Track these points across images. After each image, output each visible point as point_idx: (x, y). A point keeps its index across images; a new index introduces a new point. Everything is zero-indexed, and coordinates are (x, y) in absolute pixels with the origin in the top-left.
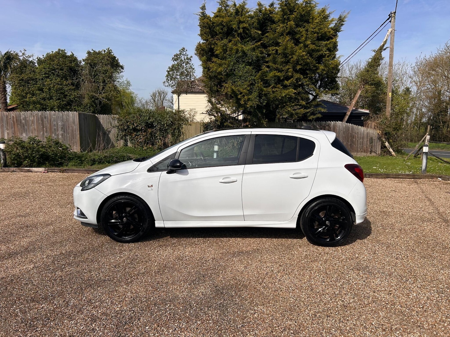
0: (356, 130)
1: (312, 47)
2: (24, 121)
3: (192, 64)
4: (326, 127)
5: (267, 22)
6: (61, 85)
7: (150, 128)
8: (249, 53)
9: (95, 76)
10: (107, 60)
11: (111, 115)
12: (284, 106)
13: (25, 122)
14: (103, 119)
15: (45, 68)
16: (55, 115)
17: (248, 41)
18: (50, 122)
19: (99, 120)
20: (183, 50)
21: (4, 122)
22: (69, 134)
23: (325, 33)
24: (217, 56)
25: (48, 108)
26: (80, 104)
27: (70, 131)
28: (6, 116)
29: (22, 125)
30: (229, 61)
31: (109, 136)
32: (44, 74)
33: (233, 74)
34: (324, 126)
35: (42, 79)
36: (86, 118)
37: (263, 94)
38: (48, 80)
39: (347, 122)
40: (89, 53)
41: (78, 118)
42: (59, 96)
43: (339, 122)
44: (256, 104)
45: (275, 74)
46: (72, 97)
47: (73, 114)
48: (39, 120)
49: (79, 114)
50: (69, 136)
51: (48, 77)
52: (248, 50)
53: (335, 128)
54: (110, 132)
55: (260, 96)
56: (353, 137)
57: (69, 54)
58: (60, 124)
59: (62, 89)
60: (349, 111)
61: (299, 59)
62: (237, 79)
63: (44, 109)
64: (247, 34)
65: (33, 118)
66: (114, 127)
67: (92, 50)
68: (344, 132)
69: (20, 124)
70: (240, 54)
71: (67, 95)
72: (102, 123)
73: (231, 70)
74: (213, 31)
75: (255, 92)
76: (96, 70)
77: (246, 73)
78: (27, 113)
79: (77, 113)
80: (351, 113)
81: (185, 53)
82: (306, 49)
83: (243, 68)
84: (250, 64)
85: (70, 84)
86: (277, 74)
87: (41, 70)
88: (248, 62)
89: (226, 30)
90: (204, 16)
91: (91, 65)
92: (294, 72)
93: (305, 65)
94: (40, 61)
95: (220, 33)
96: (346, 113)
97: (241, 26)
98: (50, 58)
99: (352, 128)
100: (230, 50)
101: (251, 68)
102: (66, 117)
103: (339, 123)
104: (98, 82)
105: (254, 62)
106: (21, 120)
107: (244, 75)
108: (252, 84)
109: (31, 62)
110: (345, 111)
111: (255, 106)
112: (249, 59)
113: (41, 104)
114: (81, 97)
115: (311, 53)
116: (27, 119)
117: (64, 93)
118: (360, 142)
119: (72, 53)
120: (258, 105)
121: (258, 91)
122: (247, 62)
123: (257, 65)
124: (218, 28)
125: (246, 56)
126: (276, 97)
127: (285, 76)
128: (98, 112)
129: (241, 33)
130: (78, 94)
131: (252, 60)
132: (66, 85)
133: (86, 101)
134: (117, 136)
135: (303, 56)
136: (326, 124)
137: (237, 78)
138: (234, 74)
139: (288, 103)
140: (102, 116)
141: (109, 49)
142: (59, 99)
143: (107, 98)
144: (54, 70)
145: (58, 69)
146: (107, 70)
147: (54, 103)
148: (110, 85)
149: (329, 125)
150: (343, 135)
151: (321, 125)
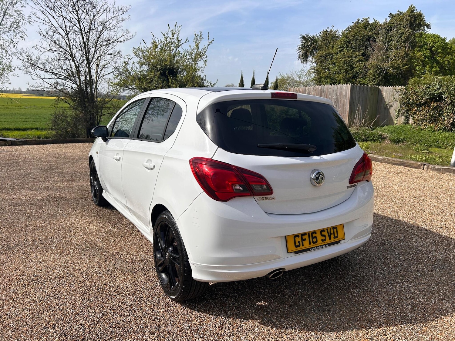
6: (351, 57)
7: (436, 101)
9: (389, 42)
10: (407, 20)
14: (386, 91)
16: (331, 89)
18: (327, 95)
19: (382, 93)
22: (340, 108)
25: (337, 82)
27: (341, 105)
31: (390, 111)
36: (363, 91)
40: (392, 16)
41: (350, 90)
46: (357, 69)
47: (346, 87)
49: (353, 87)
50: (340, 111)
51: (341, 51)
54: (391, 106)
57: (371, 21)
58: (334, 97)
59: (351, 61)
63: (334, 83)
65: (314, 92)
66: (396, 101)
67: (398, 11)
72: (384, 96)
76: (390, 36)
85: (360, 55)
91: (386, 30)
102: (340, 90)
113: (331, 79)
117: (351, 66)
119: (375, 20)
128: (382, 83)
130: (365, 65)
132: (356, 57)
134: (399, 112)
140: (385, 88)
141: (412, 6)
142: (346, 72)
143: (393, 66)
144: (349, 42)
145: (353, 40)
146: (403, 33)
147: (341, 76)
148: (400, 51)
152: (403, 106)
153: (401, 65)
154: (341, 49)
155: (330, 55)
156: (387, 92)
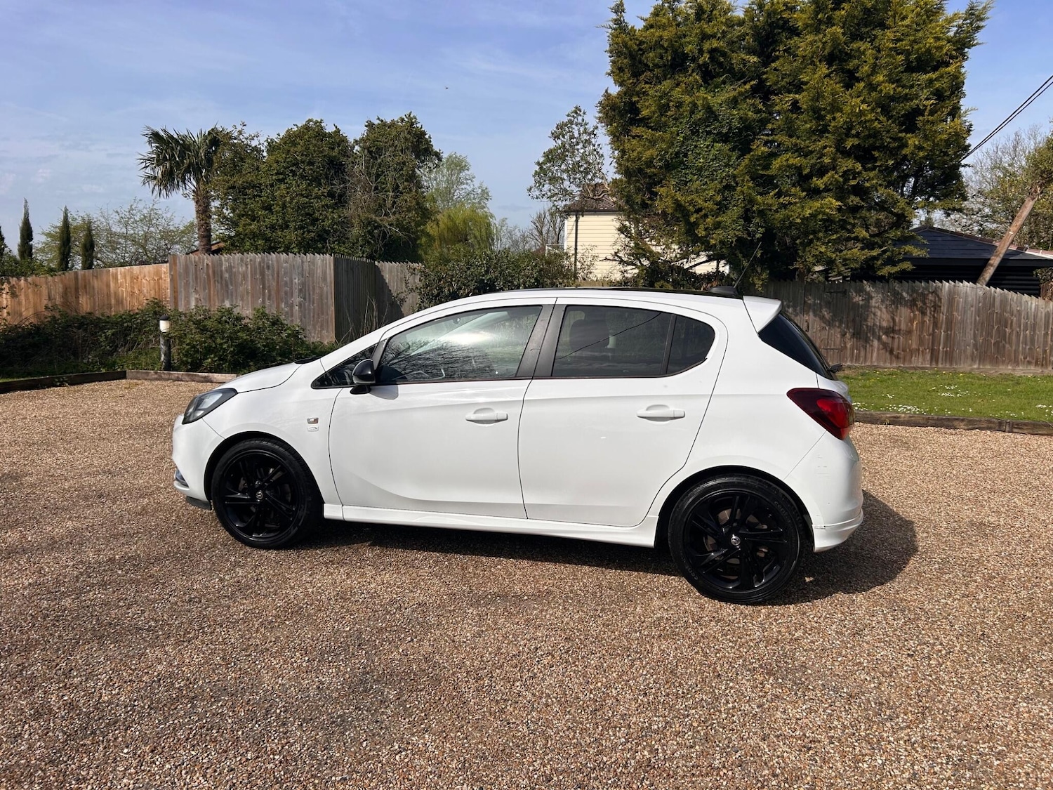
0: (1014, 306)
1: (889, 88)
2: (226, 275)
3: (599, 145)
4: (928, 295)
5: (779, 33)
6: (307, 197)
8: (723, 111)
9: (378, 176)
10: (406, 139)
11: (407, 263)
12: (811, 241)
13: (230, 276)
14: (390, 271)
15: (278, 162)
16: (287, 262)
17: (724, 82)
18: (278, 276)
19: (382, 274)
20: (576, 113)
21: (191, 276)
22: (313, 303)
23: (929, 51)
24: (644, 122)
25: (280, 248)
26: (342, 239)
27: (316, 297)
28: (194, 264)
29: (224, 282)
30: (672, 133)
31: (402, 310)
32: (277, 174)
33: (682, 162)
34: (922, 294)
35: (272, 185)
36: (352, 269)
37: (754, 212)
38: (283, 186)
39: (988, 285)
40: (370, 125)
41: (332, 268)
42: (302, 221)
43: (966, 283)
44: (737, 236)
45: (787, 160)
46: (327, 223)
47: (323, 261)
48: (255, 274)
49: (336, 261)
50: (314, 309)
51: (282, 181)
52: (721, 104)
53: (953, 298)
54: (403, 300)
55: (747, 217)
56: (1004, 323)
57: (330, 129)
58: (296, 281)
59: (309, 205)
60: (997, 256)
61: (851, 122)
62: (690, 177)
63: (271, 249)
64: (721, 65)
65: (244, 268)
66: (412, 290)
67: (378, 119)
68: (978, 313)
69: (220, 281)
70: (701, 113)
71: (317, 220)
72: (387, 281)
73: (677, 154)
74: (640, 62)
75: (734, 206)
76: (380, 164)
77: (712, 160)
78: (234, 258)
79: (332, 258)
80: (1004, 260)
81: (580, 118)
82: (873, 94)
83: (707, 147)
84: (724, 138)
85: (326, 194)
86: (791, 161)
87: (271, 166)
88: (720, 133)
89: (670, 58)
90: (621, 28)
91: (370, 152)
92: (839, 155)
93: (869, 136)
94: (272, 147)
95: (656, 66)
96: (989, 259)
97: (706, 46)
98: (291, 139)
99: (1004, 302)
100: (676, 107)
101: (727, 147)
102: (309, 266)
103: (966, 286)
104: (383, 188)
105: (733, 133)
106: (221, 271)
107: (709, 166)
108: (728, 187)
109: (256, 149)
110: (986, 256)
111: (732, 242)
112: (723, 127)
113: (267, 239)
114: (346, 223)
115: (884, 106)
116: (234, 270)
117: (311, 215)
118: (1025, 336)
119: (336, 127)
120: (739, 239)
121: (743, 205)
122: (717, 134)
123: (741, 139)
124: (651, 55)
125: (716, 118)
126: (788, 217)
127: (816, 165)
128: (380, 255)
129: (705, 64)
130: (340, 217)
131: (730, 128)
132: (318, 197)
133: (355, 231)
135: (862, 113)
136: (927, 288)
137: (692, 173)
138: (685, 165)
139: (821, 235)
140: (388, 265)
141: (412, 116)
142: (301, 227)
143: (399, 225)
144: (296, 165)
145: (303, 162)
146: (404, 163)
147: (292, 236)
148: (407, 197)
149: (935, 292)
150: (975, 319)
151: (914, 291)
152: (425, 300)
153: (413, 224)
154: (281, 177)
155: (254, 187)
156: (393, 274)
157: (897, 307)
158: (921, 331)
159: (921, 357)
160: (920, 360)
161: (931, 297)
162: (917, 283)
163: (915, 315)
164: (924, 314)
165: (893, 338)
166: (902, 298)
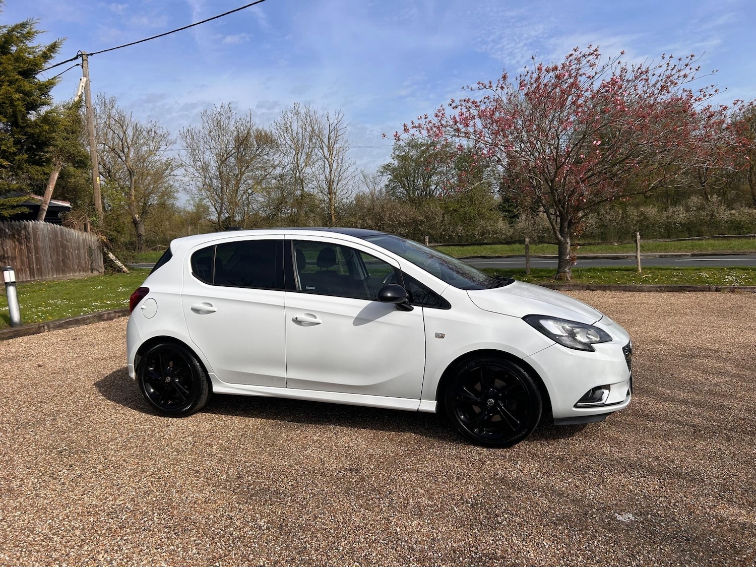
0: (67, 236)
4: (21, 230)
34: (17, 230)
39: (46, 220)
43: (36, 221)
53: (36, 232)
56: (64, 247)
60: (46, 204)
68: (50, 240)
80: (49, 208)
96: (41, 206)
103: (41, 224)
118: (75, 254)
136: (20, 226)
149: (26, 228)
150: (50, 246)
151: (13, 228)
157: (4, 240)
158: (21, 256)
159: (24, 274)
160: (24, 276)
161: (23, 232)
162: (13, 221)
163: (15, 245)
164: (21, 244)
165: (5, 262)
166: (5, 233)
